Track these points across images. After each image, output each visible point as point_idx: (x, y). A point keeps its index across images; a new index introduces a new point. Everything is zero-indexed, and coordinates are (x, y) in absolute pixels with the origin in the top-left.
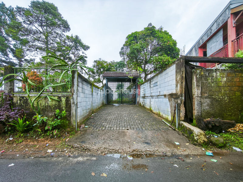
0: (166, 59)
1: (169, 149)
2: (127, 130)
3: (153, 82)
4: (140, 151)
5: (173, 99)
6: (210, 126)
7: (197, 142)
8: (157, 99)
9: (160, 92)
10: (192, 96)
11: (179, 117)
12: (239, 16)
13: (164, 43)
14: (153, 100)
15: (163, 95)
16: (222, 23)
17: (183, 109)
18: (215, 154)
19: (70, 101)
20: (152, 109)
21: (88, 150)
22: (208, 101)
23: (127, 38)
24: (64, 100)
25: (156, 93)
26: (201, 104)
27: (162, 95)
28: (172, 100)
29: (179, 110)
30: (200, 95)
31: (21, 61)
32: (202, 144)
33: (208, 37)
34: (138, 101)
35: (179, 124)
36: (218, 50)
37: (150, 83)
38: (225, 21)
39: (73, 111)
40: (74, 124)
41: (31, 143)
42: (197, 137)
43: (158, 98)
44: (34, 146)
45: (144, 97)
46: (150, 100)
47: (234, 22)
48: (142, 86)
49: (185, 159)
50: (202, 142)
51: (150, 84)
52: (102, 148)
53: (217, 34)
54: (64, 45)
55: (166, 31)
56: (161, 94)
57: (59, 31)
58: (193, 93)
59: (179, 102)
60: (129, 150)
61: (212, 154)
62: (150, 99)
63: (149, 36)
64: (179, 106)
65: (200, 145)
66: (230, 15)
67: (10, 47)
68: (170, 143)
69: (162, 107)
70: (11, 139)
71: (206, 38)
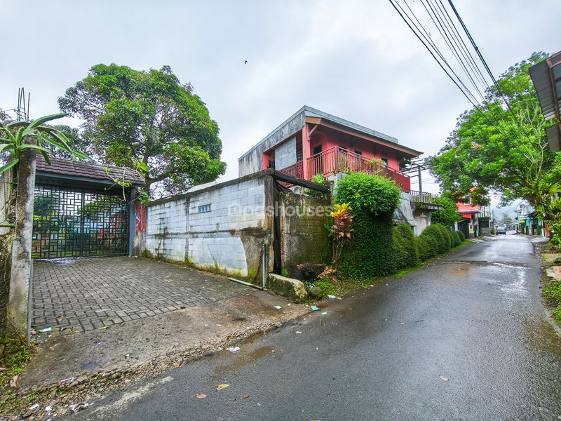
0: (203, 156)
1: (275, 318)
2: (182, 308)
3: (198, 204)
4: (238, 334)
5: (252, 239)
6: (307, 274)
7: (299, 299)
8: (210, 239)
9: (217, 224)
10: (280, 233)
11: (267, 266)
12: (314, 129)
13: (198, 121)
14: (198, 241)
15: (226, 231)
16: (296, 129)
17: (272, 254)
18: (321, 307)
20: (192, 261)
21: (127, 374)
22: (295, 239)
23: (94, 69)
25: (207, 227)
26: (290, 244)
27: (223, 231)
28: (250, 240)
29: (267, 255)
30: (289, 232)
32: (304, 300)
33: (277, 141)
34: (136, 245)
35: (268, 279)
36: (290, 165)
37: (187, 204)
38: (299, 129)
39: (19, 282)
40: (23, 325)
42: (299, 291)
43: (212, 236)
45: (163, 236)
46: (187, 242)
47: (309, 134)
48: (154, 208)
49: (301, 322)
50: (304, 296)
51: (188, 206)
52: (161, 357)
53: (289, 142)
55: (199, 98)
56: (220, 229)
58: (281, 228)
59: (266, 242)
60: (219, 340)
61: (317, 309)
62: (187, 239)
63: (163, 93)
64: (267, 247)
65: (303, 302)
66: (304, 124)
68: (269, 310)
69: (224, 254)
71: (274, 143)
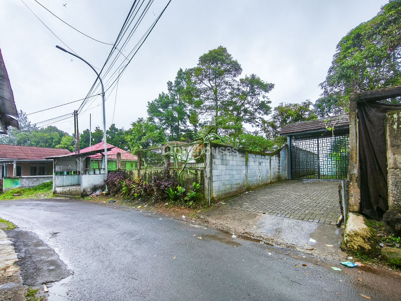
2: (263, 213)
7: (347, 246)
11: (347, 204)
17: (355, 191)
19: (204, 174)
21: (207, 222)
24: (199, 173)
29: (347, 192)
31: (196, 126)
32: (356, 251)
39: (206, 184)
40: (208, 198)
41: (177, 210)
42: (347, 238)
44: (178, 212)
50: (356, 247)
54: (237, 93)
57: (228, 78)
60: (241, 231)
64: (346, 184)
65: (351, 252)
67: (186, 113)
70: (167, 204)
